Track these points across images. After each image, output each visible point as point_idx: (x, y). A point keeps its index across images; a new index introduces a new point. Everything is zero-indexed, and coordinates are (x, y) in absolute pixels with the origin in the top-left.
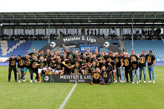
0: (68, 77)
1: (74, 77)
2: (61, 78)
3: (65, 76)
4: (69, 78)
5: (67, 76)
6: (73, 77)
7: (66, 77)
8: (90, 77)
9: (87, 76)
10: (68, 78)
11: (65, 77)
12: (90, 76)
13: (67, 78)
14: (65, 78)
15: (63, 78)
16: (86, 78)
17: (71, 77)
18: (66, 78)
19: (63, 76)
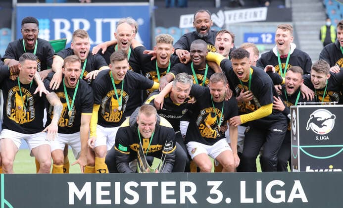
0: (124, 195)
1: (164, 193)
2: (71, 201)
3: (104, 189)
4: (131, 198)
5: (118, 185)
6: (157, 191)
7: (112, 189)
8: (275, 188)
9: (259, 184)
10: (127, 201)
11: (100, 193)
12: (281, 183)
13: (118, 201)
14: (104, 197)
15: (89, 201)
16: (247, 196)
17: (142, 191)
18: (112, 197)
19: (88, 186)
